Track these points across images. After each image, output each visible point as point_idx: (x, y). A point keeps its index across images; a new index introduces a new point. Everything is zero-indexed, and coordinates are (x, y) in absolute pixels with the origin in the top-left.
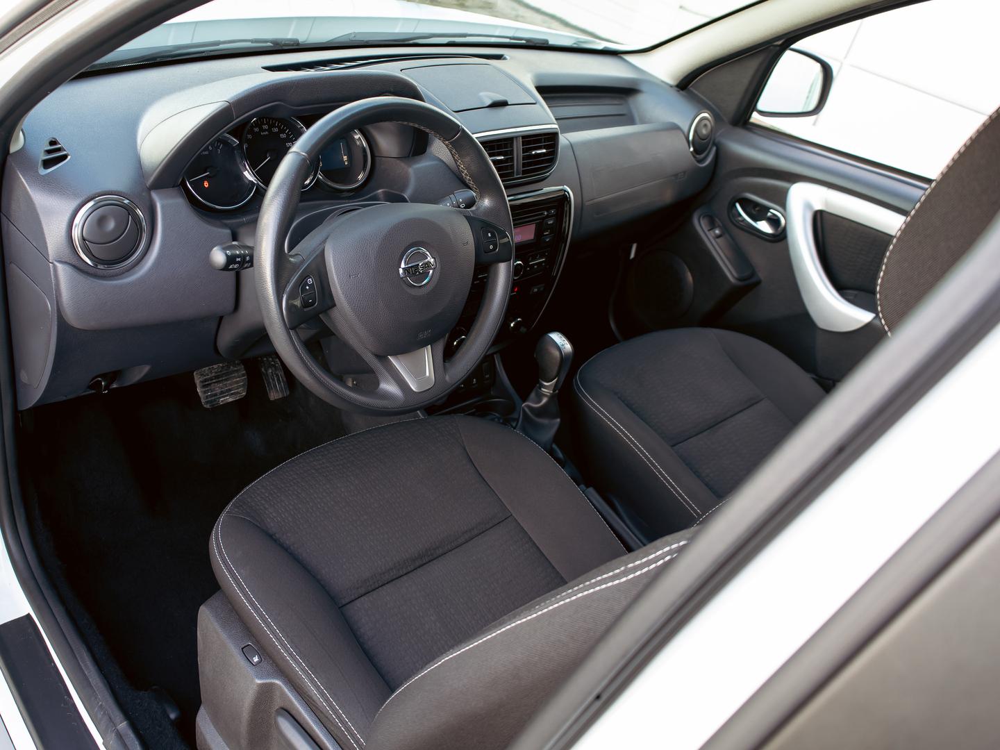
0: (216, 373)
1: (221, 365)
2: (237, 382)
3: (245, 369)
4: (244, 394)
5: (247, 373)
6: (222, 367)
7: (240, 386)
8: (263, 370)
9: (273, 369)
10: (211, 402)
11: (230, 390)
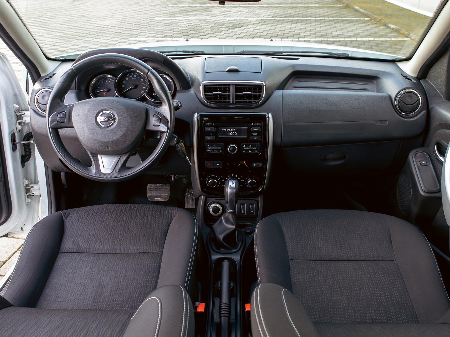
0: (157, 187)
1: (160, 184)
2: (165, 193)
3: (170, 189)
4: (168, 199)
5: (170, 191)
6: (160, 186)
7: (166, 196)
8: (187, 194)
9: (191, 195)
10: (151, 198)
11: (161, 196)
